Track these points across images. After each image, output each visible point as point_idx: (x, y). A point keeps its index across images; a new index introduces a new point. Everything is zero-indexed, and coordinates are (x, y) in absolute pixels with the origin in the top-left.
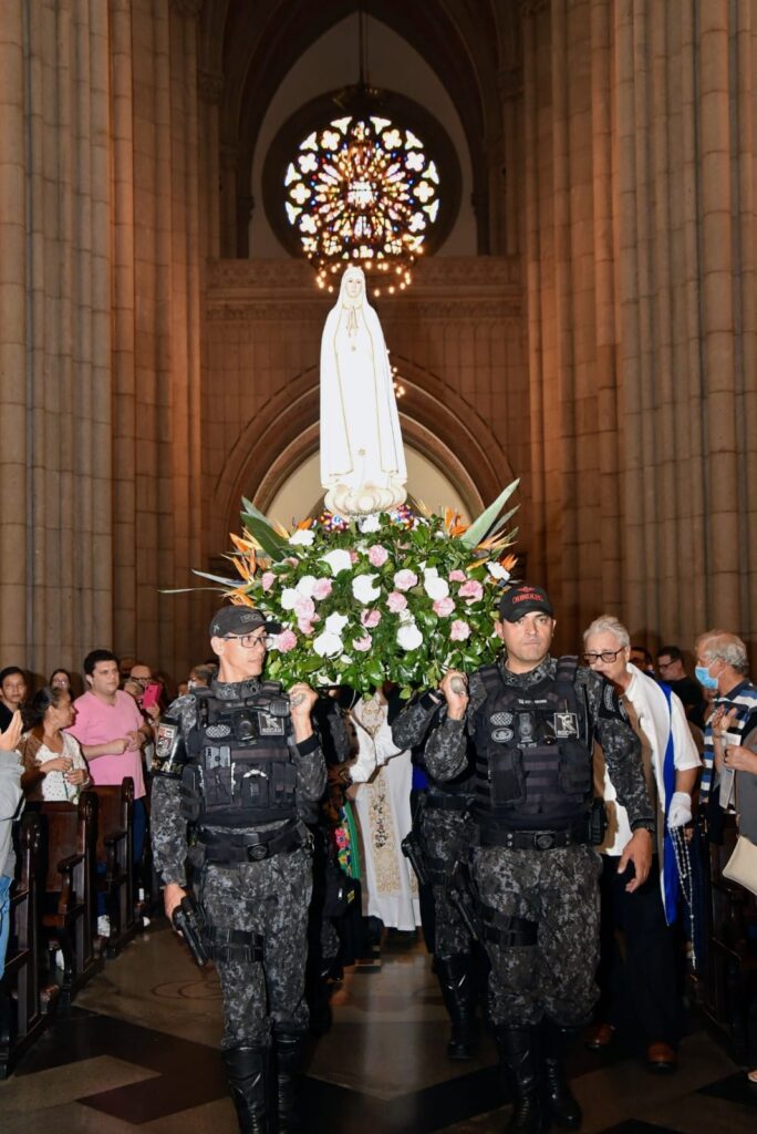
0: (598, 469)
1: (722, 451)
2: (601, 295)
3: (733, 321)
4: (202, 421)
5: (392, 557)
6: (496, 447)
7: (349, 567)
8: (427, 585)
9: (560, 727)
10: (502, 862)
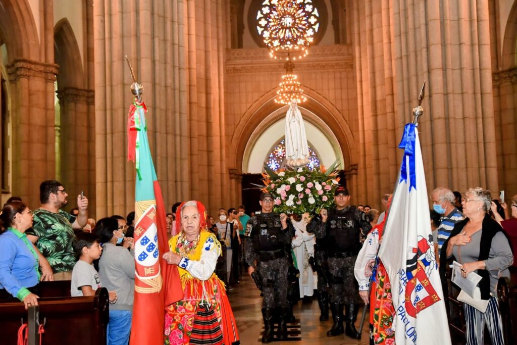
0: (387, 128)
1: (439, 118)
2: (386, 57)
3: (442, 65)
4: (225, 114)
5: (306, 179)
6: (344, 121)
7: (294, 182)
8: (316, 187)
9: (348, 224)
10: (334, 262)
